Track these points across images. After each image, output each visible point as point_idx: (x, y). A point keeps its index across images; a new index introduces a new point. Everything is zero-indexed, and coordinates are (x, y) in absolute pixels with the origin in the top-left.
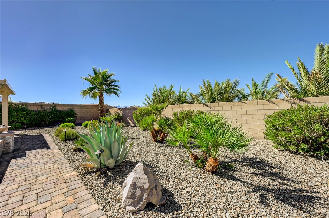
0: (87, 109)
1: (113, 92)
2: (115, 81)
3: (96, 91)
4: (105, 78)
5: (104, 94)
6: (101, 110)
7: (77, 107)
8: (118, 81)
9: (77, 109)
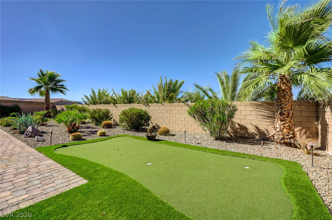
0: (33, 105)
1: (59, 90)
2: (62, 81)
3: (43, 89)
4: (52, 78)
5: (50, 92)
6: (47, 106)
7: (22, 104)
8: (65, 81)
9: (23, 105)
